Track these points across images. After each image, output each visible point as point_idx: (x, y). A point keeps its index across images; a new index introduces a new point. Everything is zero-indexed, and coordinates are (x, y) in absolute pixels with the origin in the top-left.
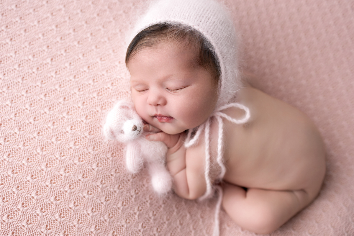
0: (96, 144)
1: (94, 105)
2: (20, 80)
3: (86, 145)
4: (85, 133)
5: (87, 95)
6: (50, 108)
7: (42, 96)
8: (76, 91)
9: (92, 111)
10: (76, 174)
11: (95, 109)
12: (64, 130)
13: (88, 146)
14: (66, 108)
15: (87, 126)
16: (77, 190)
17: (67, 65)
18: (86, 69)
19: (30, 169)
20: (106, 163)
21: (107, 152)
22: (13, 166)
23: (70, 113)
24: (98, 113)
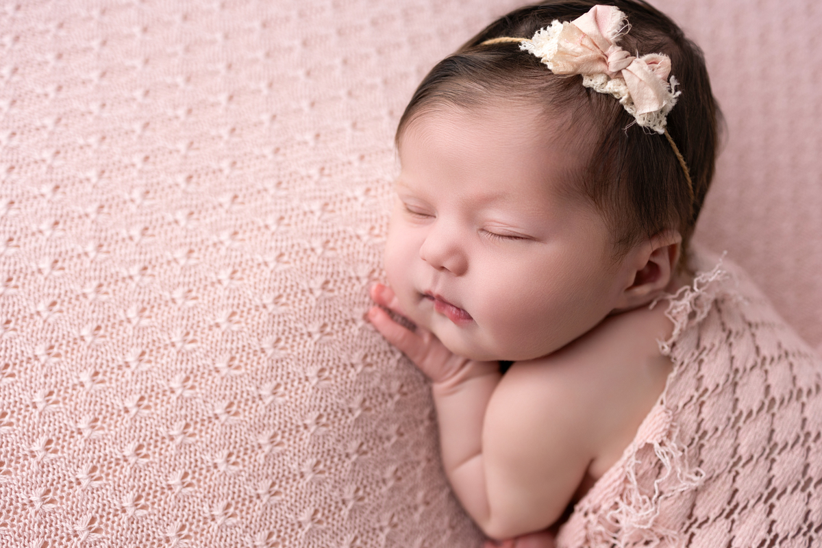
0: (286, 333)
1: (309, 232)
2: (137, 127)
3: (258, 328)
4: (264, 297)
5: (295, 203)
6: (192, 213)
7: (181, 179)
8: (270, 185)
9: (299, 245)
10: (211, 398)
11: (310, 242)
12: (213, 275)
13: (263, 332)
14: (233, 222)
15: (275, 280)
16: (202, 442)
17: (265, 117)
18: (309, 137)
19: (95, 353)
20: (299, 392)
21: (308, 361)
22: (55, 335)
23: (240, 236)
24: (312, 254)
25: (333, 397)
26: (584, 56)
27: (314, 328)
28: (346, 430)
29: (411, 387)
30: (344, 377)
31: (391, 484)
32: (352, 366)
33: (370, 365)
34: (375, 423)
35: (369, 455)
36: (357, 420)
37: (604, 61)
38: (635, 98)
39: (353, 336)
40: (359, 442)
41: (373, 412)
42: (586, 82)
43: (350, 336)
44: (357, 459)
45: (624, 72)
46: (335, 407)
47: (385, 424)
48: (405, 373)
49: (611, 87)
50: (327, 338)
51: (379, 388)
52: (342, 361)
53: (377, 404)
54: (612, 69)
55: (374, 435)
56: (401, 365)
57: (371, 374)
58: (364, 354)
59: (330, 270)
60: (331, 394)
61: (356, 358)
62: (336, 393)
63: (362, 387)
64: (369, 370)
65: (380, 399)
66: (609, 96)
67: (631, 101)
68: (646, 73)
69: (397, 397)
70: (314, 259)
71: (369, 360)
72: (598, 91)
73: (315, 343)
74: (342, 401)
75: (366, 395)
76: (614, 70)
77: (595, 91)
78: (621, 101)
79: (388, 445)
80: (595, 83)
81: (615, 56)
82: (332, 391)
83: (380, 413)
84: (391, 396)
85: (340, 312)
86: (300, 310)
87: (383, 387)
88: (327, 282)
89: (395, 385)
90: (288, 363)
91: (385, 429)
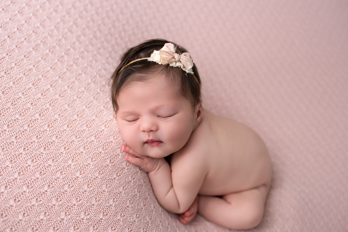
2: (13, 139)
5: (85, 140)
8: (74, 138)
10: (96, 214)
12: (74, 176)
14: (70, 156)
16: (101, 229)
17: (57, 116)
19: (49, 222)
22: (31, 224)
25: (130, 194)
26: (169, 58)
27: (115, 176)
28: (138, 201)
29: (145, 179)
30: (130, 186)
31: (154, 210)
32: (130, 182)
33: (134, 179)
34: (143, 195)
35: (146, 205)
36: (139, 196)
37: (174, 58)
38: (185, 66)
39: (126, 173)
40: (142, 203)
41: (141, 192)
42: (171, 65)
43: (125, 173)
44: (145, 208)
45: (180, 59)
46: (132, 196)
47: (145, 194)
48: (143, 176)
49: (178, 64)
50: (120, 177)
51: (139, 184)
52: (127, 182)
53: (141, 189)
54: (177, 59)
55: (144, 199)
56: (141, 174)
57: (136, 182)
58: (131, 176)
59: (109, 156)
60: (129, 193)
61: (130, 179)
62: (130, 192)
63: (135, 186)
64: (135, 180)
65: (141, 187)
66: (177, 67)
67: (184, 67)
68: (186, 58)
69: (144, 184)
70: (103, 155)
71: (133, 177)
72: (175, 67)
73: (118, 180)
74: (133, 194)
75: (137, 188)
76: (178, 60)
77: (174, 67)
78: (181, 68)
79: (148, 199)
80: (173, 65)
81: (176, 56)
82: (129, 192)
83: (142, 191)
84: (143, 185)
85: (119, 167)
86: (108, 173)
87: (140, 183)
88: (111, 160)
89: (142, 181)
90: (113, 191)
91: (146, 195)
